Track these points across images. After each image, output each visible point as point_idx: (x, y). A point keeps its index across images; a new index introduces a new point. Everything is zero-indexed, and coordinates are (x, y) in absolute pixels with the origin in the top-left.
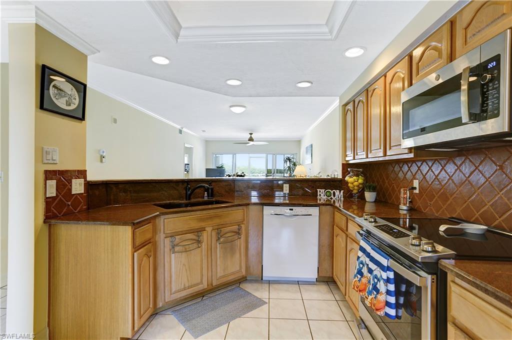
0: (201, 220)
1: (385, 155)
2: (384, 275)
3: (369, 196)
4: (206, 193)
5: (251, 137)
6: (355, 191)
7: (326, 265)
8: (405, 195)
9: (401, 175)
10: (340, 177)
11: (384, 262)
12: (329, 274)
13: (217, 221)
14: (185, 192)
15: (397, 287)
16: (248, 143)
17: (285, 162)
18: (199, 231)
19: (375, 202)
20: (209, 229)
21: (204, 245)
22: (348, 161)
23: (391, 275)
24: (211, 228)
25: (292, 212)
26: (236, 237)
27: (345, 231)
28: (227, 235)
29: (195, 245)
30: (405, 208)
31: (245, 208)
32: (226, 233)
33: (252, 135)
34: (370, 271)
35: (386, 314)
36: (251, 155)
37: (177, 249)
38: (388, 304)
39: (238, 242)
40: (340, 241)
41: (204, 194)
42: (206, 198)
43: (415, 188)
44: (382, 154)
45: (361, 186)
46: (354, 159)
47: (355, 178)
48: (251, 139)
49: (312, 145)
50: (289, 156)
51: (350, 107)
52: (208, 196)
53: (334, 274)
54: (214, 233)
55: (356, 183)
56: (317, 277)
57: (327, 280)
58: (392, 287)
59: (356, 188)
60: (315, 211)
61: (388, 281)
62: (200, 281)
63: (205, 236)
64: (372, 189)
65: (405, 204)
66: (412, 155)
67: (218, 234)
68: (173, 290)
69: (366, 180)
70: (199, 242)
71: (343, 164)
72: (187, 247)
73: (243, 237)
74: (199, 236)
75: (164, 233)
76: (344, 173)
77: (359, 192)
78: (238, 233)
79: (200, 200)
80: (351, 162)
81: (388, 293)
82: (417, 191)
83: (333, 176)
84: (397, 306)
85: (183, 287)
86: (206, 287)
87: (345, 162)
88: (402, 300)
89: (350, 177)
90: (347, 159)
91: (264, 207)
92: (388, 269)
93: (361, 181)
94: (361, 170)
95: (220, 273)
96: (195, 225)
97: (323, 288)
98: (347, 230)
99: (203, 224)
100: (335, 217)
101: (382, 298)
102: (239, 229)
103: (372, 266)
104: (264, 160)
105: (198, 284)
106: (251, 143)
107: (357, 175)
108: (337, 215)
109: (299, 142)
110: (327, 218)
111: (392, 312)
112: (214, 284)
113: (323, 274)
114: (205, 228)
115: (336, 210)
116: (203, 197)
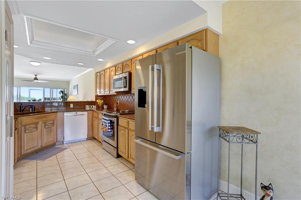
0: (38, 118)
1: (110, 93)
2: (108, 122)
3: (105, 107)
4: (31, 109)
6: (100, 106)
7: (91, 133)
8: (115, 105)
9: (115, 99)
10: (94, 100)
11: (108, 119)
12: (92, 136)
13: (44, 119)
14: (19, 108)
15: (111, 124)
16: (34, 81)
17: (60, 93)
18: (36, 124)
19: (107, 108)
20: (40, 123)
21: (39, 129)
22: (97, 94)
23: (109, 122)
24: (41, 122)
25: (77, 114)
26: (52, 126)
27: (97, 118)
28: (48, 125)
29: (35, 129)
30: (115, 109)
31: (55, 113)
32: (48, 124)
33: (37, 76)
34: (105, 122)
35: (109, 131)
36: (30, 88)
37: (27, 131)
38: (109, 129)
39: (53, 128)
40: (96, 122)
41: (30, 109)
42: (31, 111)
43: (118, 103)
44: (109, 93)
45: (102, 103)
46: (100, 94)
47: (100, 101)
48: (36, 79)
49: (78, 85)
50: (62, 90)
51: (98, 74)
52: (32, 110)
53: (94, 135)
54: (43, 124)
55: (100, 103)
56: (87, 137)
57: (92, 138)
58: (110, 125)
59: (101, 104)
60: (86, 113)
61: (109, 123)
62: (37, 145)
63: (39, 126)
64: (107, 104)
65: (115, 108)
66: (116, 94)
67: (45, 124)
68: (26, 149)
69: (104, 101)
70: (37, 128)
71: (96, 96)
72: (32, 130)
73: (55, 125)
74: (37, 126)
75: (21, 125)
76: (96, 99)
77: (102, 106)
78: (53, 124)
79: (29, 112)
80: (99, 95)
81: (109, 126)
82: (118, 104)
83: (92, 100)
84: (111, 129)
85: (30, 148)
86: (40, 147)
87: (96, 95)
88: (112, 127)
89: (99, 100)
90: (97, 93)
91: (65, 113)
92: (109, 120)
93: (102, 102)
94: (102, 98)
95: (45, 141)
96: (35, 121)
97: (90, 141)
99: (38, 120)
100: (94, 114)
101: (108, 127)
102: (53, 122)
103: (105, 121)
104: (42, 91)
105: (36, 146)
106: (36, 81)
107: (101, 100)
109: (68, 82)
110: (91, 116)
111: (110, 130)
112: (43, 146)
113: (90, 136)
114: (38, 122)
115: (94, 112)
116: (29, 111)
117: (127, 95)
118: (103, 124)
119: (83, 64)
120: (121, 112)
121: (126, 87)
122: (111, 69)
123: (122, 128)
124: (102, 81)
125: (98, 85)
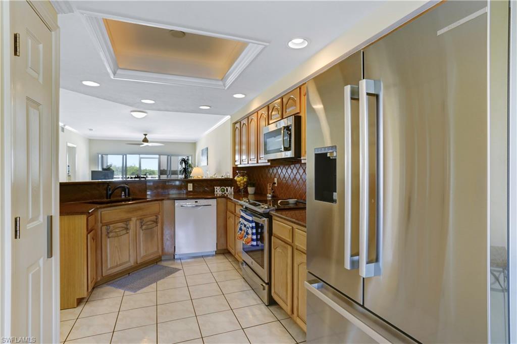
0: (129, 212)
1: (258, 163)
2: (251, 225)
3: (251, 190)
4: (123, 192)
5: (145, 138)
6: (242, 188)
7: (223, 240)
8: (269, 188)
9: (269, 175)
10: (231, 177)
11: (250, 218)
12: (224, 247)
13: (140, 213)
14: (105, 192)
15: (257, 231)
16: (143, 144)
17: (181, 163)
18: (127, 221)
19: (254, 194)
20: (134, 219)
21: (131, 232)
22: (237, 165)
23: (254, 225)
24: (136, 218)
25: (197, 204)
26: (155, 225)
27: (234, 213)
28: (148, 223)
29: (124, 232)
30: (270, 196)
31: (160, 202)
32: (146, 223)
33: (146, 136)
34: (245, 226)
35: (252, 245)
37: (111, 235)
38: (253, 240)
39: (155, 229)
40: (231, 221)
41: (122, 193)
42: (123, 197)
43: (275, 183)
44: (256, 162)
45: (245, 183)
46: (241, 164)
47: (241, 177)
48: (145, 140)
49: (207, 148)
50: (184, 157)
51: (238, 125)
52: (125, 195)
53: (228, 246)
54: (138, 222)
55: (242, 182)
56: (216, 250)
57: (224, 251)
58: (254, 231)
59: (242, 185)
60: (213, 202)
61: (252, 228)
62: (128, 260)
63: (132, 225)
64: (253, 185)
65: (269, 194)
66: (269, 164)
67: (141, 223)
68: (109, 267)
69: (249, 179)
70: (127, 229)
71: (233, 168)
72: (118, 233)
73: (159, 225)
74: (127, 225)
75: (101, 222)
76: (234, 174)
77: (244, 188)
78: (156, 222)
79: (120, 198)
80: (239, 166)
81: (253, 234)
82: (276, 185)
83: (226, 177)
84: (257, 240)
85: (116, 264)
86: (133, 264)
87: (234, 166)
88: (259, 237)
89: (238, 177)
90: (236, 163)
91: (176, 201)
92: (252, 222)
93: (245, 180)
94: (246, 172)
95: (143, 253)
96: (124, 216)
97: (221, 257)
98: (235, 212)
99: (129, 215)
100: (228, 205)
101: (250, 236)
102: (156, 219)
103: (246, 223)
104: (157, 161)
105: (126, 262)
106: (146, 144)
107: (243, 176)
108: (229, 203)
109: (194, 144)
110: (222, 207)
111: (255, 243)
112: (138, 262)
113: (220, 248)
114: (131, 218)
115: (228, 200)
116: (121, 196)
117: (292, 166)
118: (241, 229)
119: (209, 108)
120: (280, 203)
121: (290, 150)
122: (260, 113)
123: (280, 241)
124: (244, 139)
125: (237, 147)
